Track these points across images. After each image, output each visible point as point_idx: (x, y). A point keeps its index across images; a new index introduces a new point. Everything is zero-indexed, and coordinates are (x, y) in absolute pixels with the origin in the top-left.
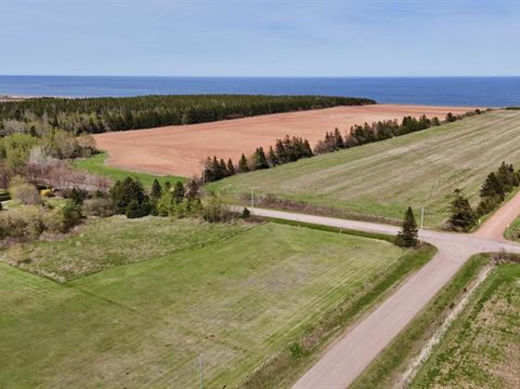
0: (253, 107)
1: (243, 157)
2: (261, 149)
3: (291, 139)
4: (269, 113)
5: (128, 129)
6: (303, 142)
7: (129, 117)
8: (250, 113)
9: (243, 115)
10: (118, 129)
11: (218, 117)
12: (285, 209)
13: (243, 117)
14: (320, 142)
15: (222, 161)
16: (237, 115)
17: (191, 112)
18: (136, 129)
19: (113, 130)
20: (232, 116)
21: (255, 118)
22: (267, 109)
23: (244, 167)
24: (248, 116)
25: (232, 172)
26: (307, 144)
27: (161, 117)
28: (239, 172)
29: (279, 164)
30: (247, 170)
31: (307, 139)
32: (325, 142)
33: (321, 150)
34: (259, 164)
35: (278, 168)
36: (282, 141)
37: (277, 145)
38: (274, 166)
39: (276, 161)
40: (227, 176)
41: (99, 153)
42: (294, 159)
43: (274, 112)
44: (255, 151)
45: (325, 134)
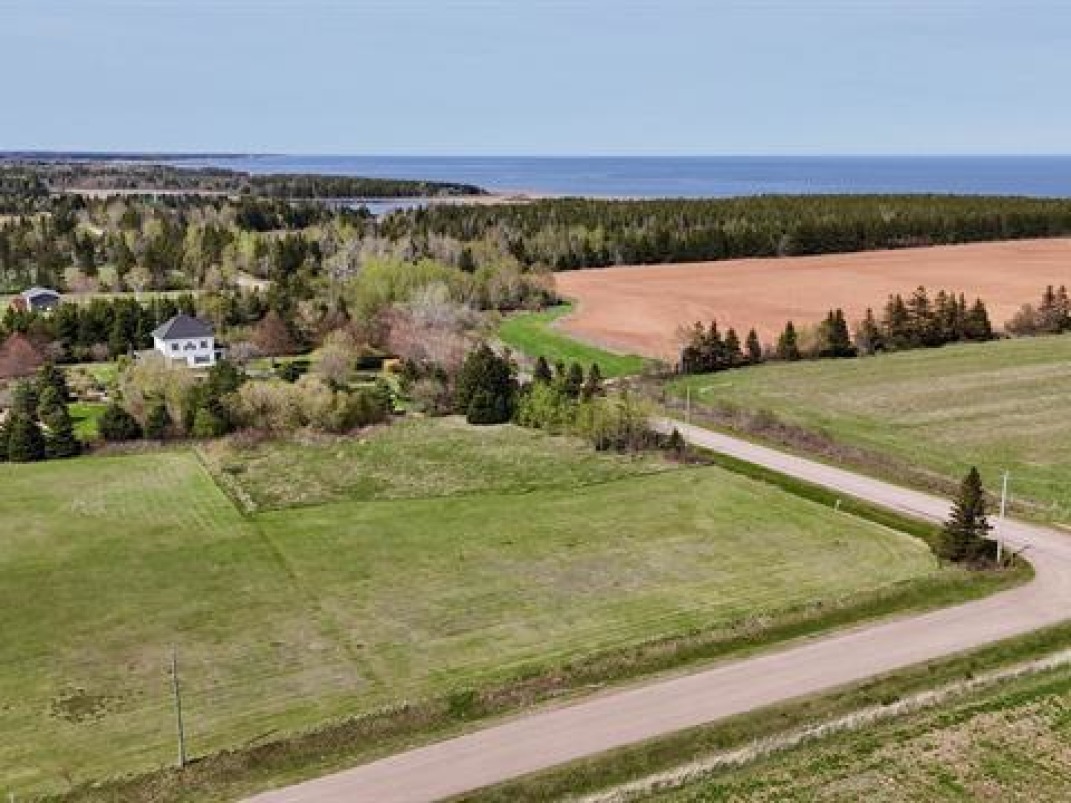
0: (961, 223)
1: (790, 327)
2: (839, 313)
3: (931, 296)
4: (1003, 238)
5: (657, 261)
6: (970, 305)
7: (664, 238)
8: (951, 237)
9: (929, 239)
10: (638, 261)
11: (866, 242)
12: (783, 446)
13: (931, 245)
14: (1028, 308)
15: (731, 333)
16: (914, 240)
17: (801, 230)
18: (673, 261)
19: (627, 262)
20: (901, 241)
21: (961, 247)
22: (1000, 228)
23: (790, 350)
24: (944, 242)
25: (756, 357)
26: (980, 311)
27: (732, 239)
28: (775, 359)
29: (885, 350)
30: (795, 356)
31: (983, 298)
32: (1042, 309)
33: (1024, 327)
34: (828, 346)
35: (880, 358)
36: (905, 298)
37: (890, 307)
38: (871, 353)
39: (877, 343)
40: (738, 366)
41: (560, 303)
42: (933, 340)
43: (1015, 236)
44: (825, 317)
45: (1045, 291)
